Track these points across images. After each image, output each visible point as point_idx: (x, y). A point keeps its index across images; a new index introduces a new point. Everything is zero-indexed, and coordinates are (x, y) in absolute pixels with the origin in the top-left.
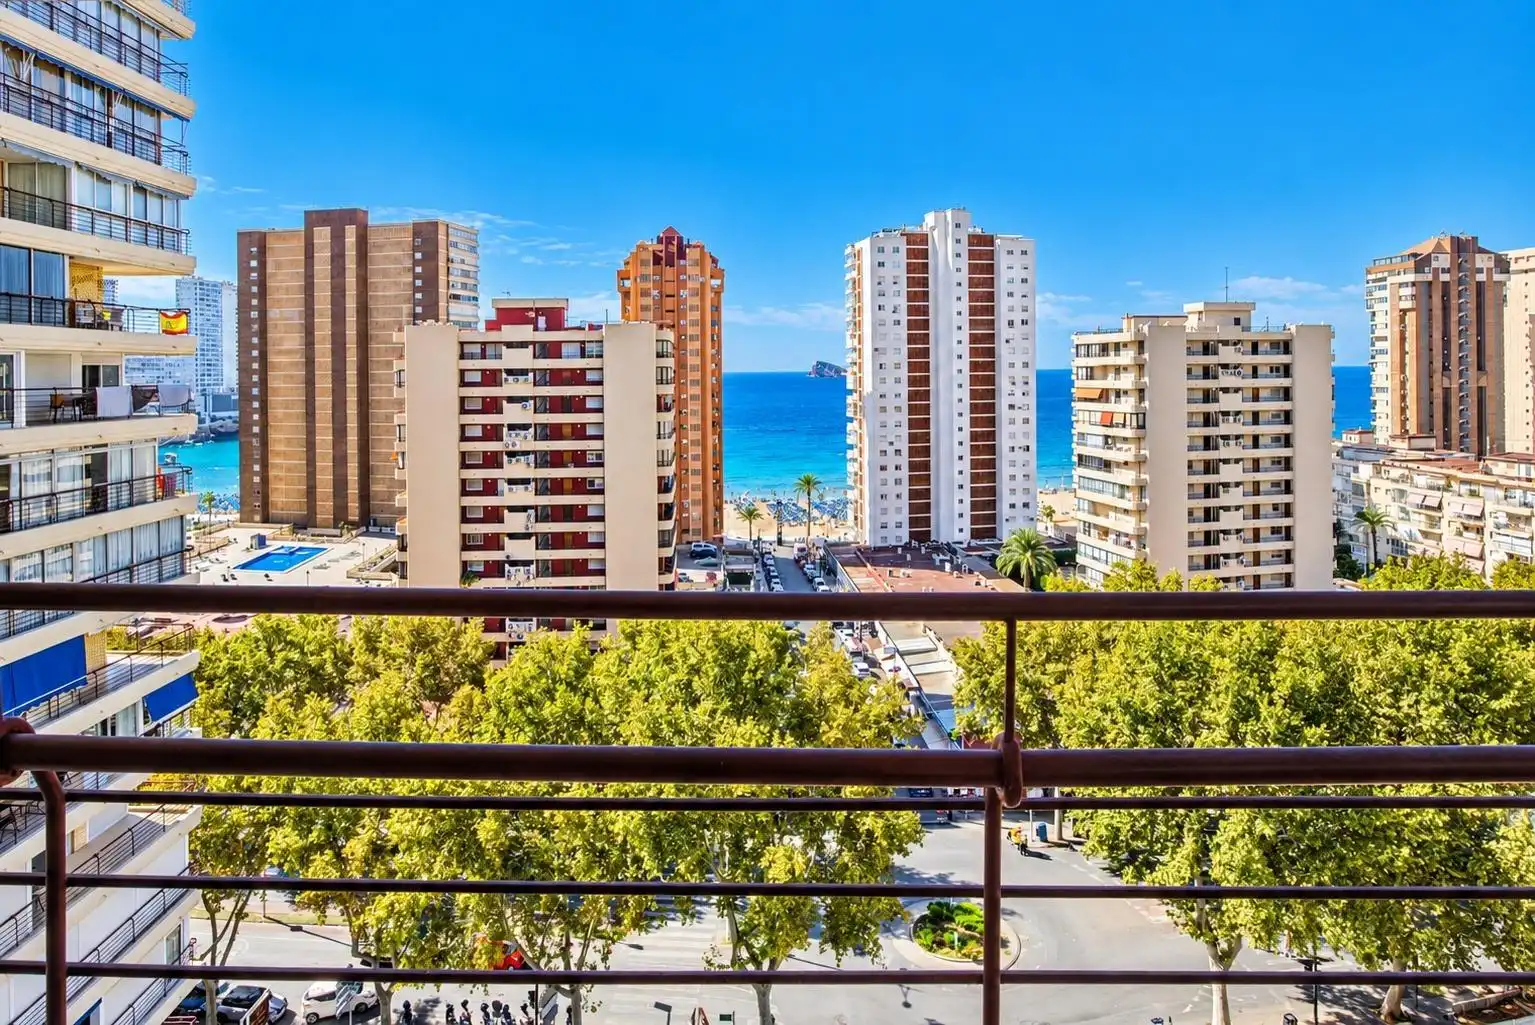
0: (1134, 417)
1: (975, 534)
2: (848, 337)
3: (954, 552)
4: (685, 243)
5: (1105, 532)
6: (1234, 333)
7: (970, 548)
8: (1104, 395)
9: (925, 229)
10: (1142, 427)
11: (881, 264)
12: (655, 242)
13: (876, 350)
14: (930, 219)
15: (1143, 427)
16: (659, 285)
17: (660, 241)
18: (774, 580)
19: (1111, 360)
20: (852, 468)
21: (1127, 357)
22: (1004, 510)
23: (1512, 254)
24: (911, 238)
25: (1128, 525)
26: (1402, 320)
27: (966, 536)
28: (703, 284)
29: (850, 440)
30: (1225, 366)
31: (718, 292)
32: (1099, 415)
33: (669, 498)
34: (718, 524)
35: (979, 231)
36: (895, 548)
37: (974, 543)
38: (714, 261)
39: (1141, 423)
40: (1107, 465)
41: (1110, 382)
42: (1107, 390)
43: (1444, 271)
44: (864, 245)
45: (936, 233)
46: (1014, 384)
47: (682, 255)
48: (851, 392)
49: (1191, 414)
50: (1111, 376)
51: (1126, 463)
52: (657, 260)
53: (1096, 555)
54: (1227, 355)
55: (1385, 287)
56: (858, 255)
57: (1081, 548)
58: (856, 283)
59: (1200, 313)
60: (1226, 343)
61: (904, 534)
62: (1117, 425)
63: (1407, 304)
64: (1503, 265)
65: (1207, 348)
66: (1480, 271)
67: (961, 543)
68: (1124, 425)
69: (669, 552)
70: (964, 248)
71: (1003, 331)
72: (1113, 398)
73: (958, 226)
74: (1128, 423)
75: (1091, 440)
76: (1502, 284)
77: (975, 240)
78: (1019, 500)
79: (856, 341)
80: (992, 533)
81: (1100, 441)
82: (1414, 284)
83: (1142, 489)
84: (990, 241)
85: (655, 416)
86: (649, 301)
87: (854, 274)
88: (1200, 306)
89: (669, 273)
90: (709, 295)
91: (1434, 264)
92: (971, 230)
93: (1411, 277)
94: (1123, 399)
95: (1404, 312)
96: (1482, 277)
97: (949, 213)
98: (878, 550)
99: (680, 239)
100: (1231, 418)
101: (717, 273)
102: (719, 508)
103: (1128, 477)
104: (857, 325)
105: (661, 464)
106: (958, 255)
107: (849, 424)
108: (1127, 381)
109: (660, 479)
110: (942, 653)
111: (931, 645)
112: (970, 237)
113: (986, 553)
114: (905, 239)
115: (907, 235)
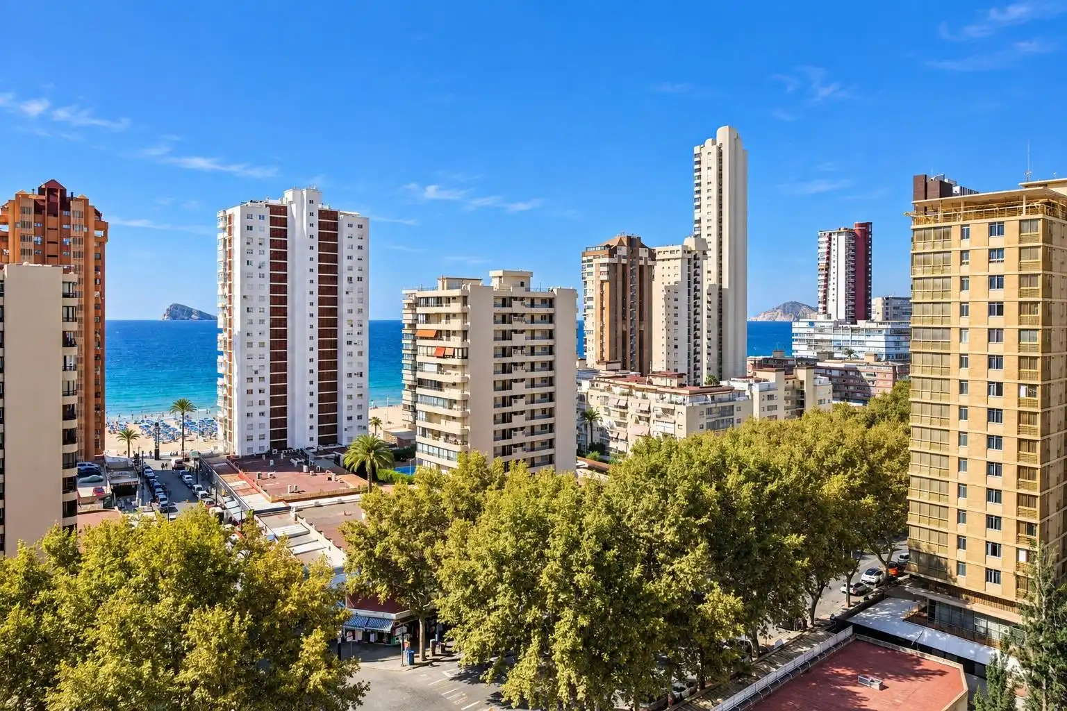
0: (460, 351)
1: (321, 441)
2: (220, 287)
3: (306, 456)
4: (68, 195)
5: (437, 434)
6: (519, 293)
7: (318, 452)
8: (438, 335)
9: (285, 203)
10: (465, 357)
11: (250, 228)
12: (37, 192)
13: (244, 297)
14: (289, 195)
15: (466, 358)
16: (42, 232)
17: (41, 191)
19: (443, 309)
20: (221, 392)
21: (455, 307)
22: (344, 423)
23: (657, 249)
24: (275, 210)
25: (455, 428)
26: (602, 288)
27: (315, 443)
28: (87, 235)
29: (220, 370)
30: (516, 315)
31: (101, 243)
32: (434, 350)
34: (100, 444)
35: (326, 208)
36: (259, 456)
37: (322, 448)
38: (98, 214)
39: (465, 355)
40: (439, 386)
41: (443, 326)
42: (441, 331)
43: (624, 257)
44: (236, 211)
45: (294, 206)
46: (352, 326)
47: (65, 204)
48: (221, 331)
49: (495, 348)
50: (444, 321)
51: (454, 384)
52: (38, 209)
53: (431, 451)
54: (517, 307)
55: (592, 266)
56: (230, 219)
57: (420, 447)
58: (228, 242)
59: (500, 277)
60: (516, 299)
61: (266, 444)
62: (449, 356)
63: (605, 277)
64: (652, 255)
65: (506, 302)
66: (641, 259)
67: (312, 448)
68: (453, 357)
70: (316, 219)
71: (343, 285)
72: (445, 337)
73: (311, 202)
74: (456, 354)
75: (427, 367)
76: (652, 267)
77: (322, 214)
78: (355, 413)
79: (227, 290)
80: (334, 440)
81: (435, 368)
82: (608, 265)
83: (465, 401)
84: (333, 215)
86: (29, 245)
87: (226, 234)
88: (500, 273)
89: (52, 221)
90: (93, 244)
91: (619, 253)
92: (320, 206)
93: (606, 260)
94: (452, 337)
95: (602, 282)
96: (642, 263)
97: (305, 193)
98: (245, 458)
99: (63, 191)
100: (519, 351)
101: (104, 227)
103: (455, 394)
104: (228, 277)
106: (312, 225)
107: (219, 357)
108: (456, 325)
110: (314, 534)
111: (304, 530)
112: (320, 212)
113: (330, 456)
114: (268, 209)
115: (270, 206)
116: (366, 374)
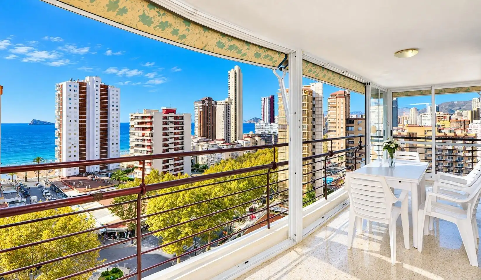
1: (101, 168)
2: (56, 112)
3: (95, 174)
9: (85, 82)
10: (152, 136)
11: (70, 90)
13: (68, 116)
14: (87, 79)
19: (144, 120)
20: (57, 153)
21: (148, 120)
23: (217, 102)
24: (81, 84)
26: (200, 113)
29: (56, 144)
35: (103, 84)
37: (101, 171)
43: (207, 104)
44: (64, 84)
45: (89, 83)
46: (113, 126)
48: (56, 129)
54: (171, 120)
55: (197, 106)
56: (61, 86)
58: (60, 95)
60: (170, 117)
61: (77, 171)
63: (201, 110)
64: (216, 103)
65: (167, 118)
66: (212, 104)
67: (97, 172)
70: (99, 88)
71: (110, 112)
73: (97, 81)
76: (216, 107)
77: (102, 86)
79: (60, 113)
80: (106, 168)
82: (202, 106)
83: (152, 151)
84: (106, 87)
87: (59, 92)
91: (206, 102)
92: (101, 83)
93: (201, 105)
95: (201, 111)
96: (213, 106)
97: (94, 78)
100: (172, 134)
104: (60, 109)
106: (97, 90)
112: (101, 85)
113: (105, 174)
114: (79, 84)
115: (79, 82)
116: (119, 143)
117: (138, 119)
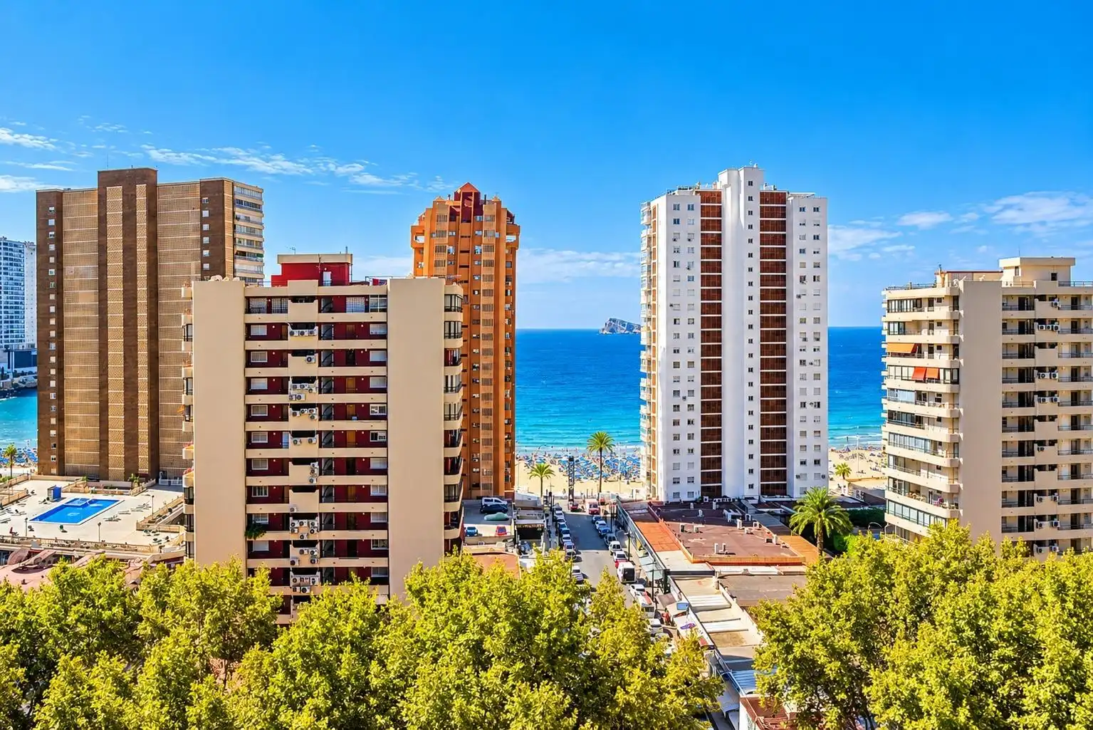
0: (948, 374)
1: (765, 490)
2: (643, 293)
3: (744, 507)
4: (482, 198)
5: (916, 491)
6: (1051, 288)
7: (760, 504)
8: (917, 350)
9: (719, 187)
10: (955, 382)
11: (676, 222)
12: (452, 197)
13: (671, 305)
14: (723, 177)
15: (957, 382)
16: (455, 241)
17: (457, 197)
18: (564, 536)
19: (925, 315)
20: (644, 424)
21: (942, 312)
22: (795, 468)
24: (705, 196)
25: (940, 483)
27: (756, 492)
28: (498, 240)
29: (644, 396)
30: (1042, 321)
31: (513, 248)
32: (912, 371)
33: (456, 452)
34: (510, 480)
35: (770, 189)
36: (687, 504)
37: (765, 499)
38: (511, 217)
39: (955, 378)
40: (917, 421)
41: (924, 338)
42: (920, 345)
44: (661, 203)
45: (729, 191)
46: (805, 340)
47: (479, 210)
48: (643, 348)
49: (1005, 369)
50: (925, 331)
51: (939, 419)
52: (453, 214)
53: (906, 514)
54: (1043, 310)
56: (653, 213)
57: (891, 506)
58: (651, 239)
59: (1017, 267)
60: (1042, 298)
61: (696, 488)
62: (931, 380)
65: (1024, 303)
67: (753, 498)
68: (938, 380)
69: (455, 507)
70: (756, 205)
71: (794, 287)
72: (926, 354)
73: (751, 183)
74: (942, 377)
75: (901, 396)
77: (765, 197)
78: (810, 456)
79: (651, 297)
80: (783, 490)
81: (912, 396)
83: (955, 446)
84: (781, 198)
85: (442, 370)
86: (443, 257)
87: (650, 231)
88: (1017, 262)
89: (465, 228)
90: (504, 251)
92: (764, 189)
94: (936, 355)
97: (742, 173)
98: (669, 505)
99: (477, 195)
100: (1047, 375)
101: (513, 229)
102: (510, 465)
103: (942, 434)
104: (652, 281)
105: (448, 418)
106: (750, 213)
107: (642, 379)
108: (942, 336)
109: (447, 433)
110: (736, 610)
111: (725, 603)
112: (762, 194)
113: (778, 511)
114: (699, 197)
115: (701, 193)
116: (825, 404)
117: (901, 310)
